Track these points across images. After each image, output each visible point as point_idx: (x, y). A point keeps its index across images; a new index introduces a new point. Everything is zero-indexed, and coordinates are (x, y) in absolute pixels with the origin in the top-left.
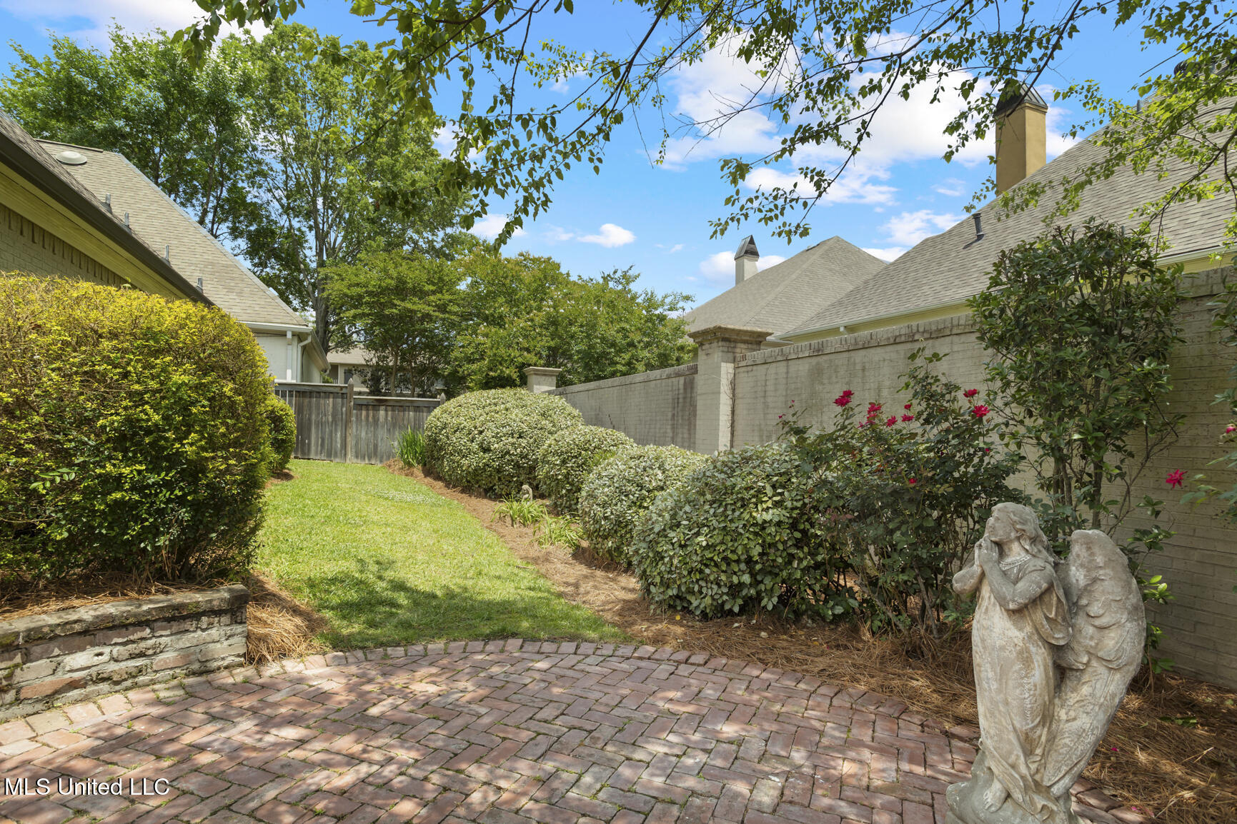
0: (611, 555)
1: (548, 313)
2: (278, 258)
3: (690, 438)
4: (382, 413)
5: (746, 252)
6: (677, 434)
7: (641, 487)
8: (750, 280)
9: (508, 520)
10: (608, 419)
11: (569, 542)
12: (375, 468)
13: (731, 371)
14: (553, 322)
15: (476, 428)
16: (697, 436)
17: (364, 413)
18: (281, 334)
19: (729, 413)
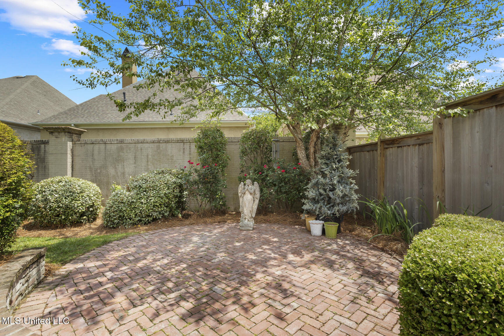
13: (71, 145)
19: (71, 162)
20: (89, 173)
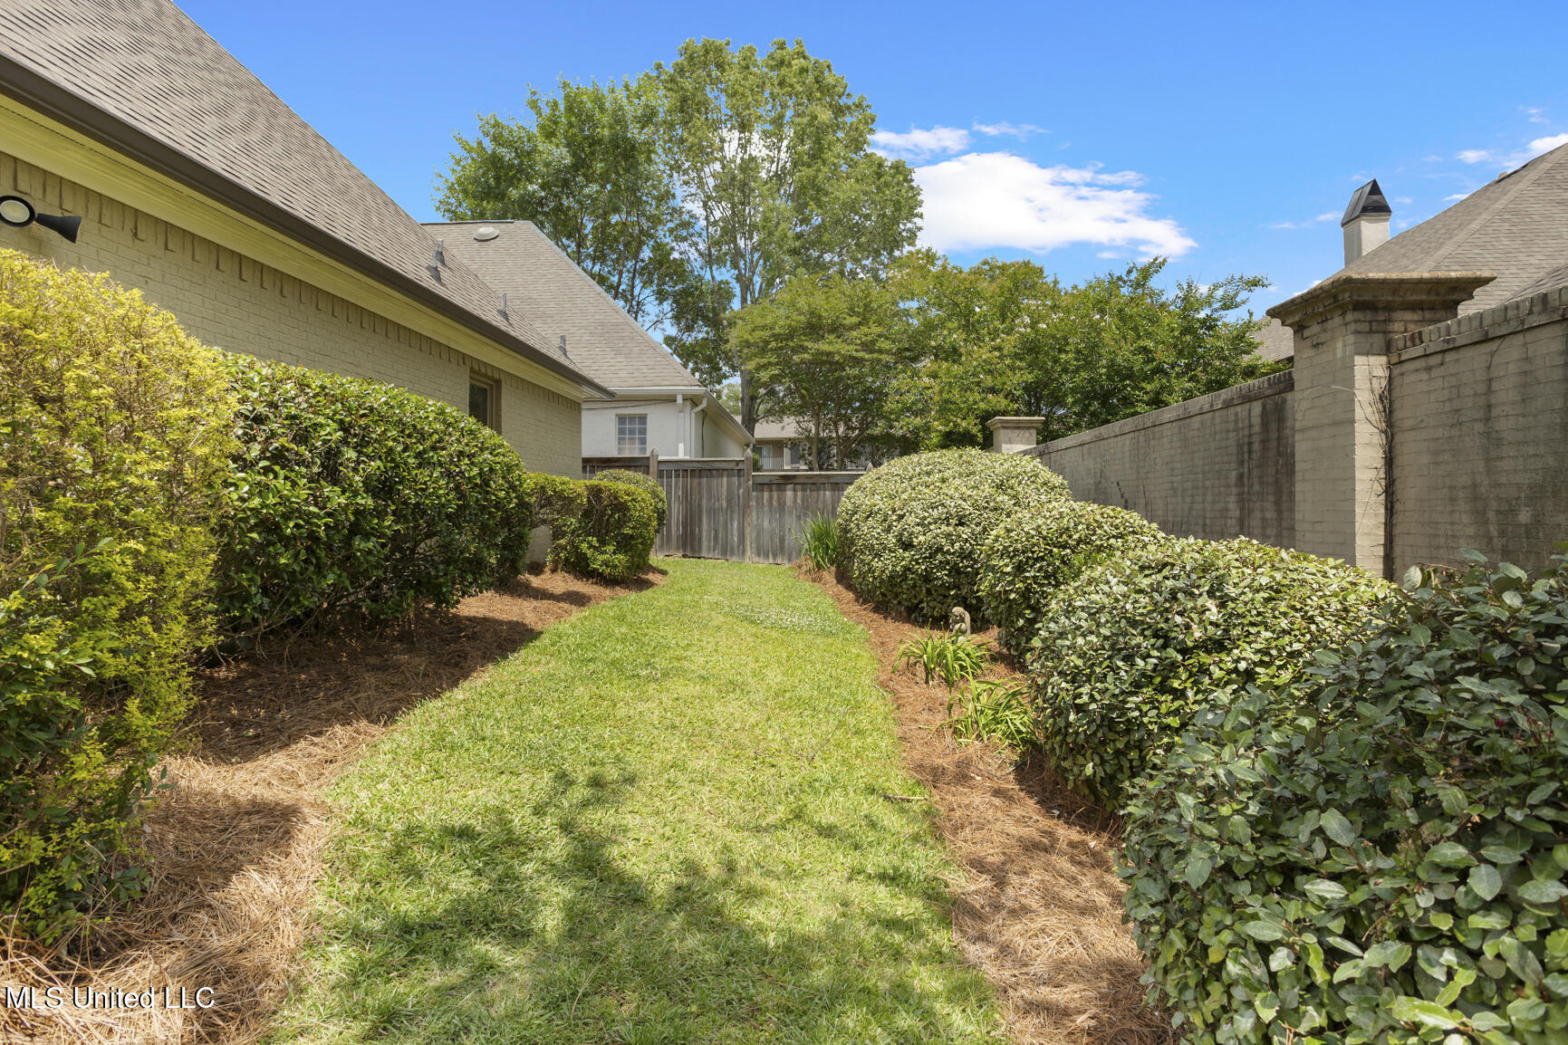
0: (1093, 791)
1: (1022, 334)
2: (705, 318)
3: (1280, 519)
4: (789, 494)
5: (1365, 210)
6: (1251, 511)
7: (1164, 638)
8: (1375, 253)
9: (920, 670)
10: (1115, 489)
11: (1010, 736)
12: (780, 569)
13: (1381, 372)
14: (1031, 349)
15: (894, 511)
16: (1298, 516)
17: (766, 495)
18: (670, 399)
19: (1380, 463)
20: (1471, 531)
